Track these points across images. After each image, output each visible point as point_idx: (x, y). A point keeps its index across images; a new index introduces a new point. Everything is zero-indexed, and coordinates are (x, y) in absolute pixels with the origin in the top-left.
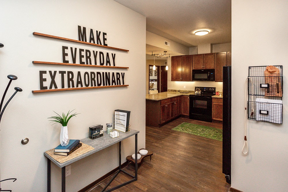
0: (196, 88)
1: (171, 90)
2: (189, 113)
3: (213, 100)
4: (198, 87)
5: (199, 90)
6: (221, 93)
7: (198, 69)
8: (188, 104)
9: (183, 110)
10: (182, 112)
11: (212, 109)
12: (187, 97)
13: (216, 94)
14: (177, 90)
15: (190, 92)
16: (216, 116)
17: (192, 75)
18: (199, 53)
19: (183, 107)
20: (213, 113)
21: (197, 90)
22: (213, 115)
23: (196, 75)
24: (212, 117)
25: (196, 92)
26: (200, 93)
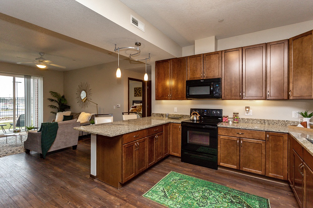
0: (192, 110)
1: (157, 114)
2: (180, 152)
3: (220, 132)
4: (195, 110)
5: (197, 114)
6: (230, 118)
7: (195, 79)
8: (180, 136)
9: (171, 146)
10: (171, 150)
11: (218, 146)
12: (178, 125)
13: (224, 120)
14: (164, 114)
15: (182, 116)
16: (226, 160)
17: (185, 90)
18: (197, 52)
19: (171, 141)
20: (219, 155)
21: (193, 114)
22: (219, 157)
23: (191, 88)
24: (219, 161)
25: (192, 116)
26: (198, 118)
